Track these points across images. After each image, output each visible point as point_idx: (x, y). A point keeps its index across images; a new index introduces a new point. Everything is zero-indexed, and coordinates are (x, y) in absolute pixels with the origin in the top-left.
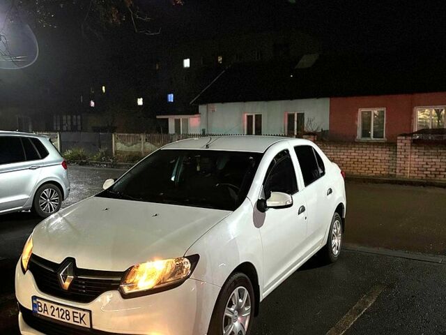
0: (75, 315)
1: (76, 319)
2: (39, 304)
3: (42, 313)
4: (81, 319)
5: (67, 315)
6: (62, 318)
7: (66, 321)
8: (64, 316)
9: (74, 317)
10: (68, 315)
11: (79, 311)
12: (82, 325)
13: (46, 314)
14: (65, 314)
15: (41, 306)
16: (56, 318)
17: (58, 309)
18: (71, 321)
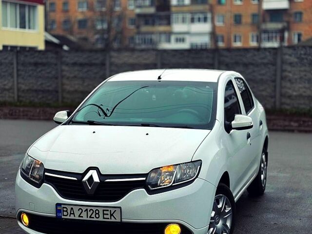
0: (105, 212)
1: (105, 216)
2: (65, 209)
3: (68, 217)
4: (112, 215)
5: (96, 214)
6: (90, 217)
7: (95, 219)
8: (93, 216)
9: (104, 214)
10: (98, 214)
11: (109, 209)
12: (113, 220)
13: (72, 217)
14: (94, 214)
15: (67, 211)
16: (85, 218)
17: (87, 210)
18: (101, 219)
